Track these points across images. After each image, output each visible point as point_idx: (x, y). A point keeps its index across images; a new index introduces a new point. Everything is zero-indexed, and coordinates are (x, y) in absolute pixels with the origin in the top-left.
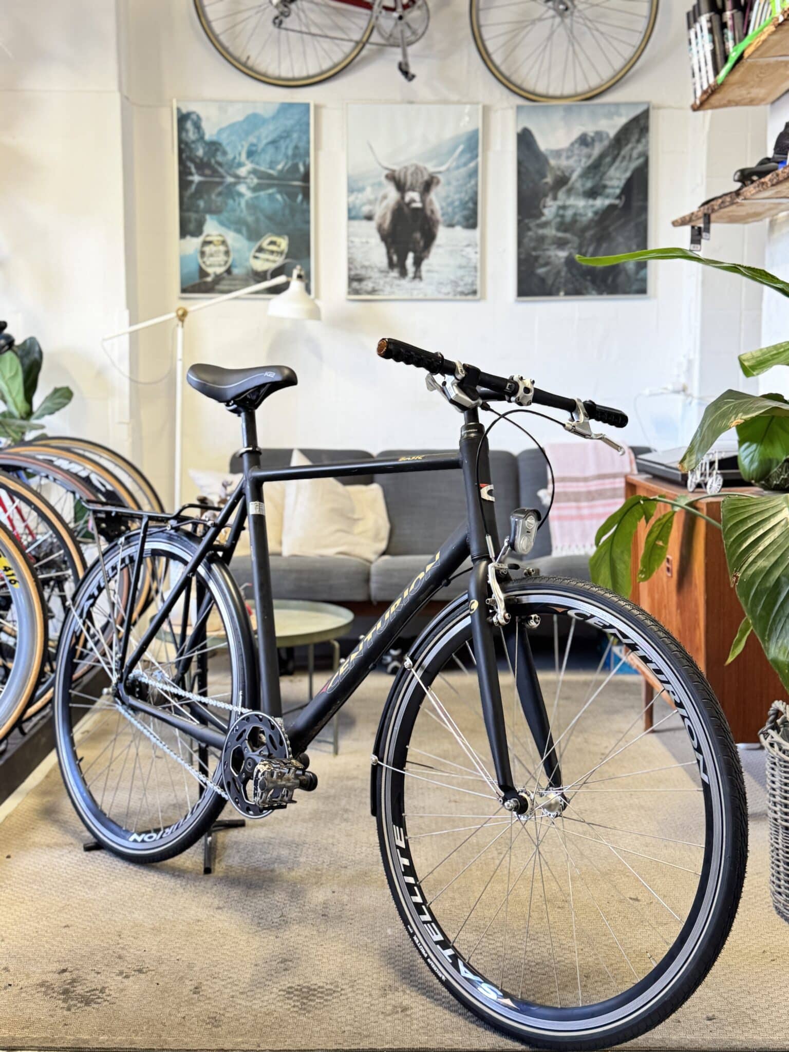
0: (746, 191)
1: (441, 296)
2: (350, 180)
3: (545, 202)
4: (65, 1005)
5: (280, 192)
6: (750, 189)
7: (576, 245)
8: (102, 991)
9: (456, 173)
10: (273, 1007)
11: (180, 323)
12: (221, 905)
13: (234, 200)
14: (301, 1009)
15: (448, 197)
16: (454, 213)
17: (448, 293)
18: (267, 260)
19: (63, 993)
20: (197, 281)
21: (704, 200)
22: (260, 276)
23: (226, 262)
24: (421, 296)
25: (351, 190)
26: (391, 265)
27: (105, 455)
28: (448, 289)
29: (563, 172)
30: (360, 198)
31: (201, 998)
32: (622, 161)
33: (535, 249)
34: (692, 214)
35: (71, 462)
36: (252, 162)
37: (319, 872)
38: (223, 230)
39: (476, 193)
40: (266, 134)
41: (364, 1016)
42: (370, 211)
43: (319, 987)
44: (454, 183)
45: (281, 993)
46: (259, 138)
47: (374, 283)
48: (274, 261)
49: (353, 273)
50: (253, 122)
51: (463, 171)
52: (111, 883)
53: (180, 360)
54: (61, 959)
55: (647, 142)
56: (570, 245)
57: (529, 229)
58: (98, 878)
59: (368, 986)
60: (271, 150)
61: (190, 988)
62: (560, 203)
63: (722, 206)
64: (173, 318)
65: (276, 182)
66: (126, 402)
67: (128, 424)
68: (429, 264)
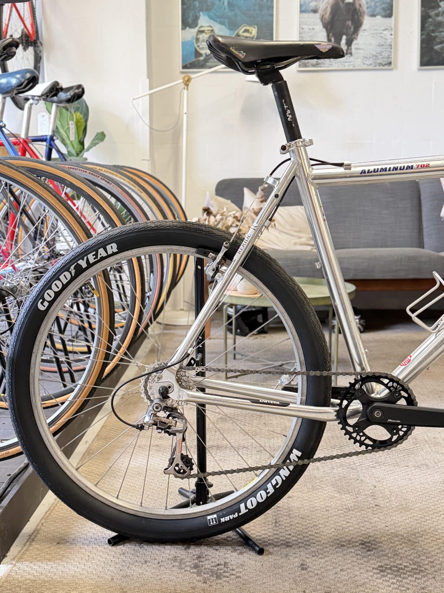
1: (365, 67)
4: (201, 579)
10: (375, 583)
11: (186, 87)
14: (400, 586)
16: (376, 7)
17: (370, 65)
19: (195, 568)
20: (194, 60)
24: (351, 67)
28: (371, 61)
33: (433, 31)
38: (212, 23)
42: (316, 6)
53: (186, 113)
57: (430, 17)
64: (181, 83)
67: (149, 160)
68: (357, 44)
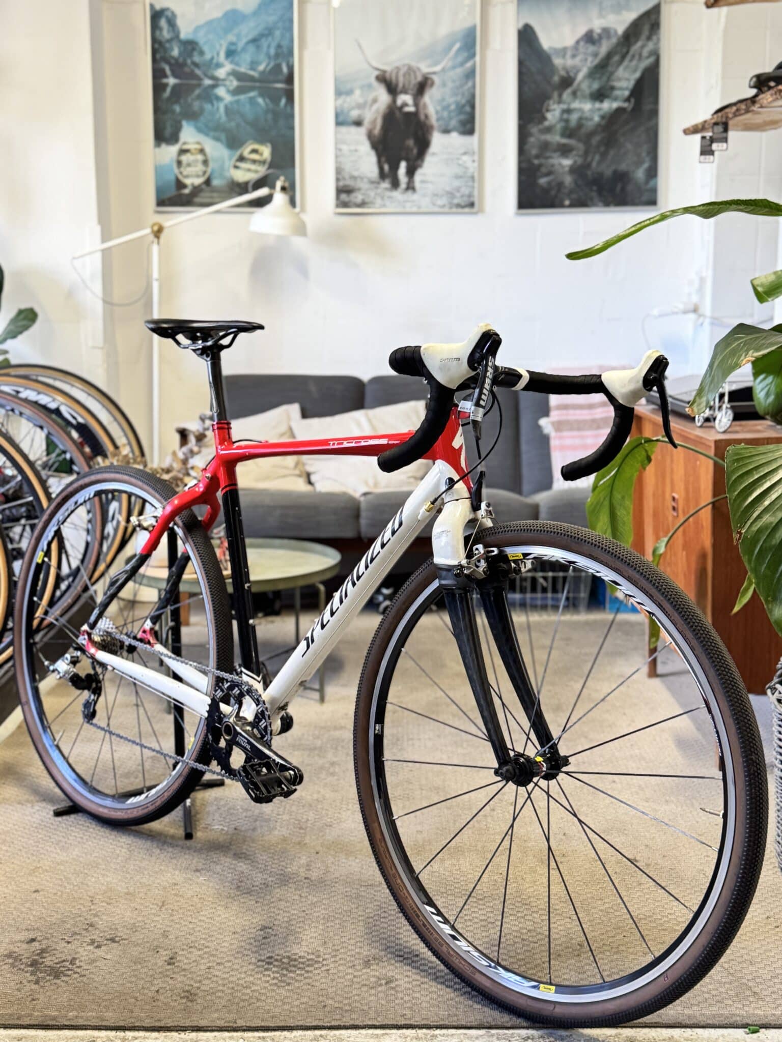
0: (763, 98)
1: (436, 209)
2: (336, 80)
3: (548, 105)
4: (33, 978)
5: (262, 95)
6: (767, 97)
7: (581, 153)
8: (72, 962)
9: (452, 74)
10: (252, 979)
11: (156, 240)
12: (199, 868)
13: (213, 105)
14: (281, 981)
15: (443, 100)
16: (450, 118)
17: (444, 206)
18: (249, 170)
19: (31, 965)
20: (173, 192)
21: (718, 106)
22: (242, 188)
23: (205, 173)
24: (415, 209)
25: (339, 93)
26: (382, 175)
27: (77, 384)
28: (443, 201)
29: (568, 72)
30: (348, 102)
31: (176, 970)
32: (631, 61)
33: (537, 157)
34: (705, 122)
35: (39, 393)
36: (232, 62)
37: (302, 831)
38: (202, 138)
39: (473, 96)
40: (248, 30)
41: (346, 990)
42: (360, 116)
43: (300, 957)
44: (450, 85)
45: (260, 963)
46: (239, 36)
47: (364, 194)
48: (256, 172)
49: (341, 184)
50: (233, 18)
51: (459, 71)
52: (84, 843)
53: (157, 280)
54: (29, 927)
55: (658, 40)
56: (574, 153)
57: (531, 135)
58: (70, 838)
59: (352, 956)
60: (251, 48)
61: (164, 958)
62: (564, 106)
63: (737, 113)
64: (148, 235)
65: (257, 84)
66: (100, 324)
67: (102, 348)
68: (424, 175)
